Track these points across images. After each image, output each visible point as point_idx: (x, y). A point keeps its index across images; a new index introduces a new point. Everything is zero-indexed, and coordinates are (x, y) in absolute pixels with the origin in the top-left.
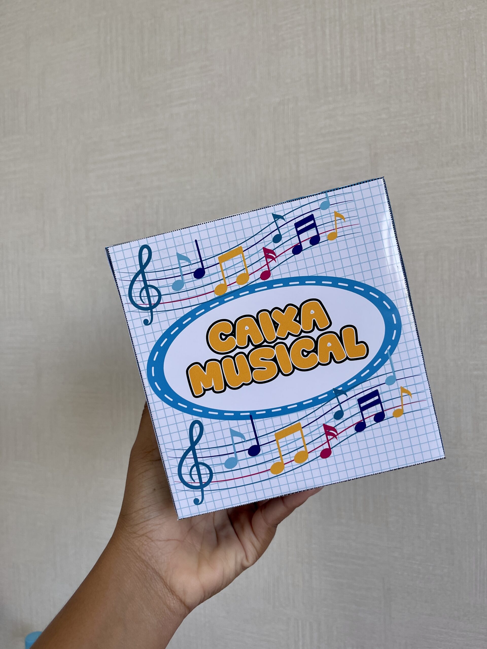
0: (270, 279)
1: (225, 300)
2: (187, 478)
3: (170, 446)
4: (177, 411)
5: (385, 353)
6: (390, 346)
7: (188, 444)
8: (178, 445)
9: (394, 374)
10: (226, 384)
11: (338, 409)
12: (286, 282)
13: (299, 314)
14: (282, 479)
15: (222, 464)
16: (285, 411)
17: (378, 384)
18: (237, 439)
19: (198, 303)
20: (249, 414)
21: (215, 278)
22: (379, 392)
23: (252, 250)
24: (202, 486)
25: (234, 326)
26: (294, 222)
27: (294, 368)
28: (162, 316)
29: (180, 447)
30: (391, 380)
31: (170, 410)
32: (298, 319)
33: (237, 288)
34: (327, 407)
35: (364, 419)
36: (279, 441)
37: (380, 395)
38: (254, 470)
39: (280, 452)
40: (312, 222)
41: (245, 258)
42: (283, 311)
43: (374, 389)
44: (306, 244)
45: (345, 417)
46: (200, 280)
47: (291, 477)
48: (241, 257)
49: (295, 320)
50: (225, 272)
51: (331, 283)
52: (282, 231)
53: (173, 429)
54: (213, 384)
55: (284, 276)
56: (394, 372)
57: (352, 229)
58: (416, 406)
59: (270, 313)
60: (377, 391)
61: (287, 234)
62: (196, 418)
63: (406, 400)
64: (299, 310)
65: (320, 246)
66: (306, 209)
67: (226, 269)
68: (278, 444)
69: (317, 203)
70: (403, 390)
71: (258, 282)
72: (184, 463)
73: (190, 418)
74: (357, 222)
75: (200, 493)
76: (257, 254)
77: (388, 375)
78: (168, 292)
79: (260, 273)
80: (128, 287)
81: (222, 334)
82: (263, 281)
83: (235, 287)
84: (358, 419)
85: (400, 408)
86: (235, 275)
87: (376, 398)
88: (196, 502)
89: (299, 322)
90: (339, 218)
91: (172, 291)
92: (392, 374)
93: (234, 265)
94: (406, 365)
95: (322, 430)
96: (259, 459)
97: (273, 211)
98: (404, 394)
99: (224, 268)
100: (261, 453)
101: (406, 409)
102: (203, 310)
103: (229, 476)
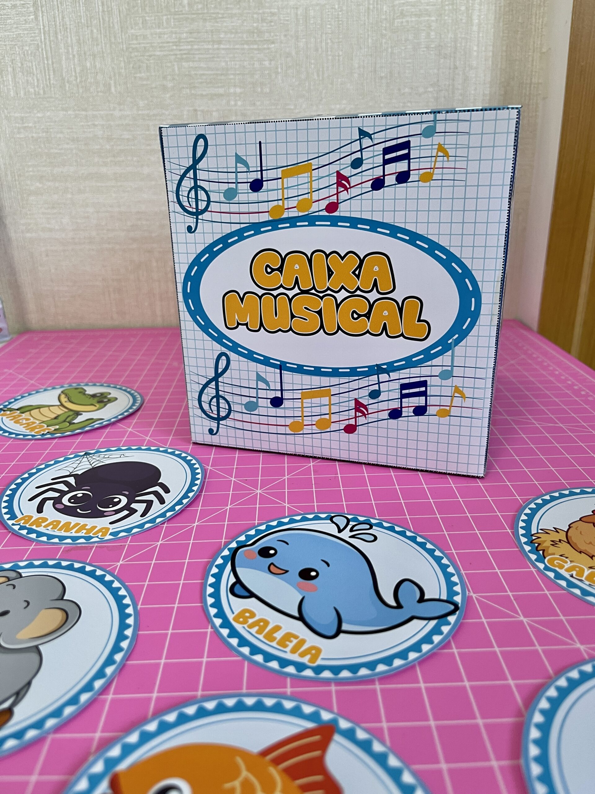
0: (336, 214)
1: (280, 226)
2: (206, 407)
3: (194, 370)
4: (206, 337)
5: (449, 342)
6: (457, 336)
7: (212, 374)
8: (202, 372)
9: (452, 369)
10: (261, 325)
11: (376, 387)
12: (354, 223)
13: (360, 267)
14: (299, 439)
15: (242, 404)
16: (317, 372)
17: (429, 374)
18: (261, 385)
19: (248, 222)
20: (279, 363)
21: (273, 196)
22: (428, 383)
23: (324, 171)
24: (219, 419)
25: (283, 260)
26: (383, 146)
27: (339, 328)
28: (208, 225)
29: (204, 374)
30: (446, 375)
31: (200, 334)
32: (357, 272)
33: (296, 215)
34: (364, 382)
35: (401, 407)
36: (304, 401)
37: (428, 388)
38: (272, 421)
39: (302, 411)
40: (405, 151)
41: (313, 179)
42: (342, 258)
43: (423, 379)
44: (390, 180)
45: (381, 398)
46: (256, 194)
47: (308, 440)
48: (308, 177)
49: (354, 273)
50: (285, 191)
51: (408, 238)
52: (365, 155)
53: (200, 354)
54: (248, 320)
55: (354, 215)
56: (452, 366)
57: (454, 174)
58: (466, 412)
59: (327, 256)
60: (426, 381)
61: (370, 161)
62: (224, 350)
63: (457, 401)
64: (362, 261)
65: (407, 187)
66: (403, 131)
67: (287, 188)
68: (302, 403)
69: (419, 125)
70: (457, 389)
71: (321, 213)
72: (205, 391)
73: (219, 349)
74: (463, 165)
75: (216, 425)
76: (327, 178)
77: (445, 368)
78: (218, 200)
79: (326, 202)
80: (177, 182)
81: (268, 266)
82: (328, 214)
83: (293, 213)
84: (395, 405)
85: (448, 408)
86: (296, 198)
87: (423, 389)
88: (211, 431)
89: (358, 276)
90: (442, 154)
91: (223, 199)
92: (449, 368)
93: (298, 185)
94: (470, 362)
95: (353, 404)
96: (279, 411)
97: (360, 125)
98: (456, 395)
99: (285, 186)
100: (282, 406)
101: (454, 411)
102: (253, 232)
103: (247, 418)
